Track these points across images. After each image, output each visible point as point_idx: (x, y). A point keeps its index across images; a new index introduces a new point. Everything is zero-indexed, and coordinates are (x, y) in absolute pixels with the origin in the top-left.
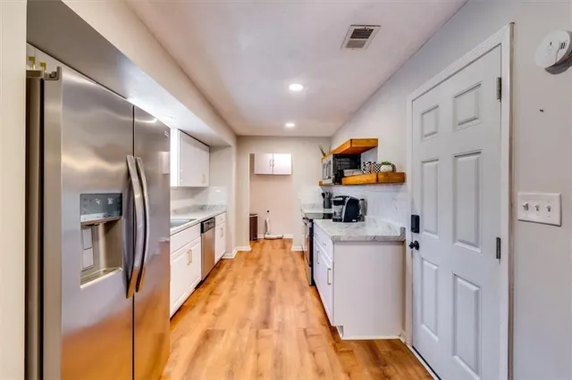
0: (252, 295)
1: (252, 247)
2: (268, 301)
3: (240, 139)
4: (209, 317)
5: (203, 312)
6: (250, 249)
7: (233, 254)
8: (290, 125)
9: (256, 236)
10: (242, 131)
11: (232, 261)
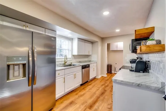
0: (95, 93)
1: (108, 76)
2: (98, 98)
3: (103, 39)
4: (77, 96)
5: (77, 94)
6: (107, 76)
7: (99, 77)
8: (118, 30)
9: (111, 72)
10: (102, 36)
11: (98, 79)
